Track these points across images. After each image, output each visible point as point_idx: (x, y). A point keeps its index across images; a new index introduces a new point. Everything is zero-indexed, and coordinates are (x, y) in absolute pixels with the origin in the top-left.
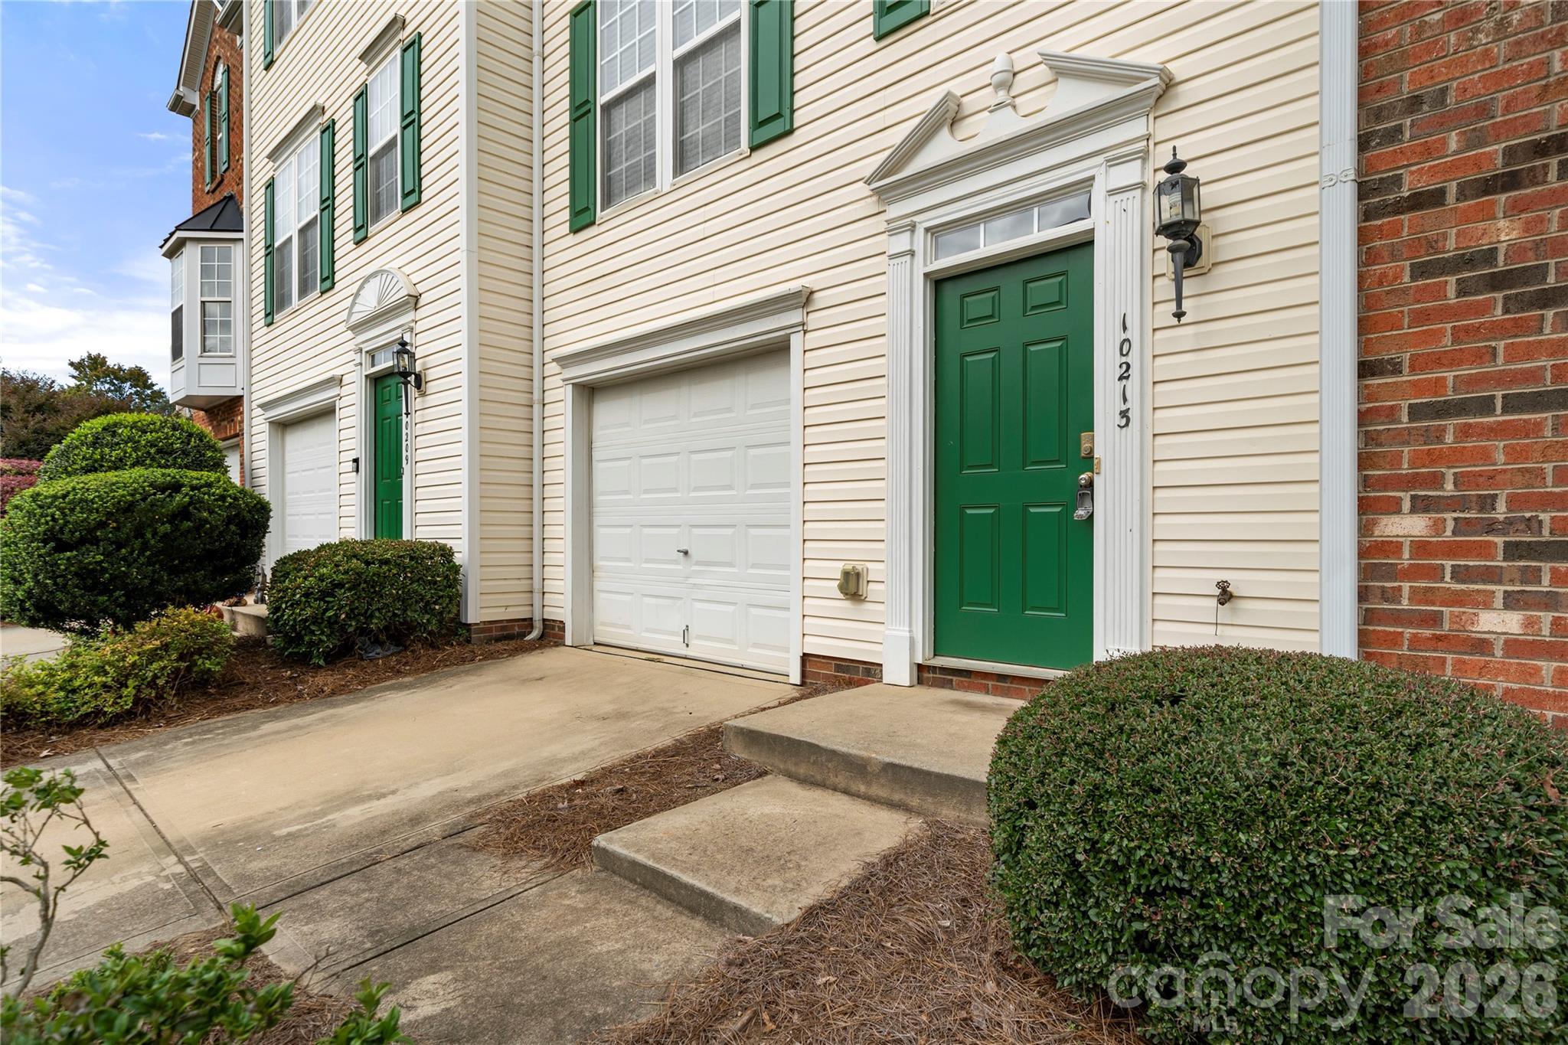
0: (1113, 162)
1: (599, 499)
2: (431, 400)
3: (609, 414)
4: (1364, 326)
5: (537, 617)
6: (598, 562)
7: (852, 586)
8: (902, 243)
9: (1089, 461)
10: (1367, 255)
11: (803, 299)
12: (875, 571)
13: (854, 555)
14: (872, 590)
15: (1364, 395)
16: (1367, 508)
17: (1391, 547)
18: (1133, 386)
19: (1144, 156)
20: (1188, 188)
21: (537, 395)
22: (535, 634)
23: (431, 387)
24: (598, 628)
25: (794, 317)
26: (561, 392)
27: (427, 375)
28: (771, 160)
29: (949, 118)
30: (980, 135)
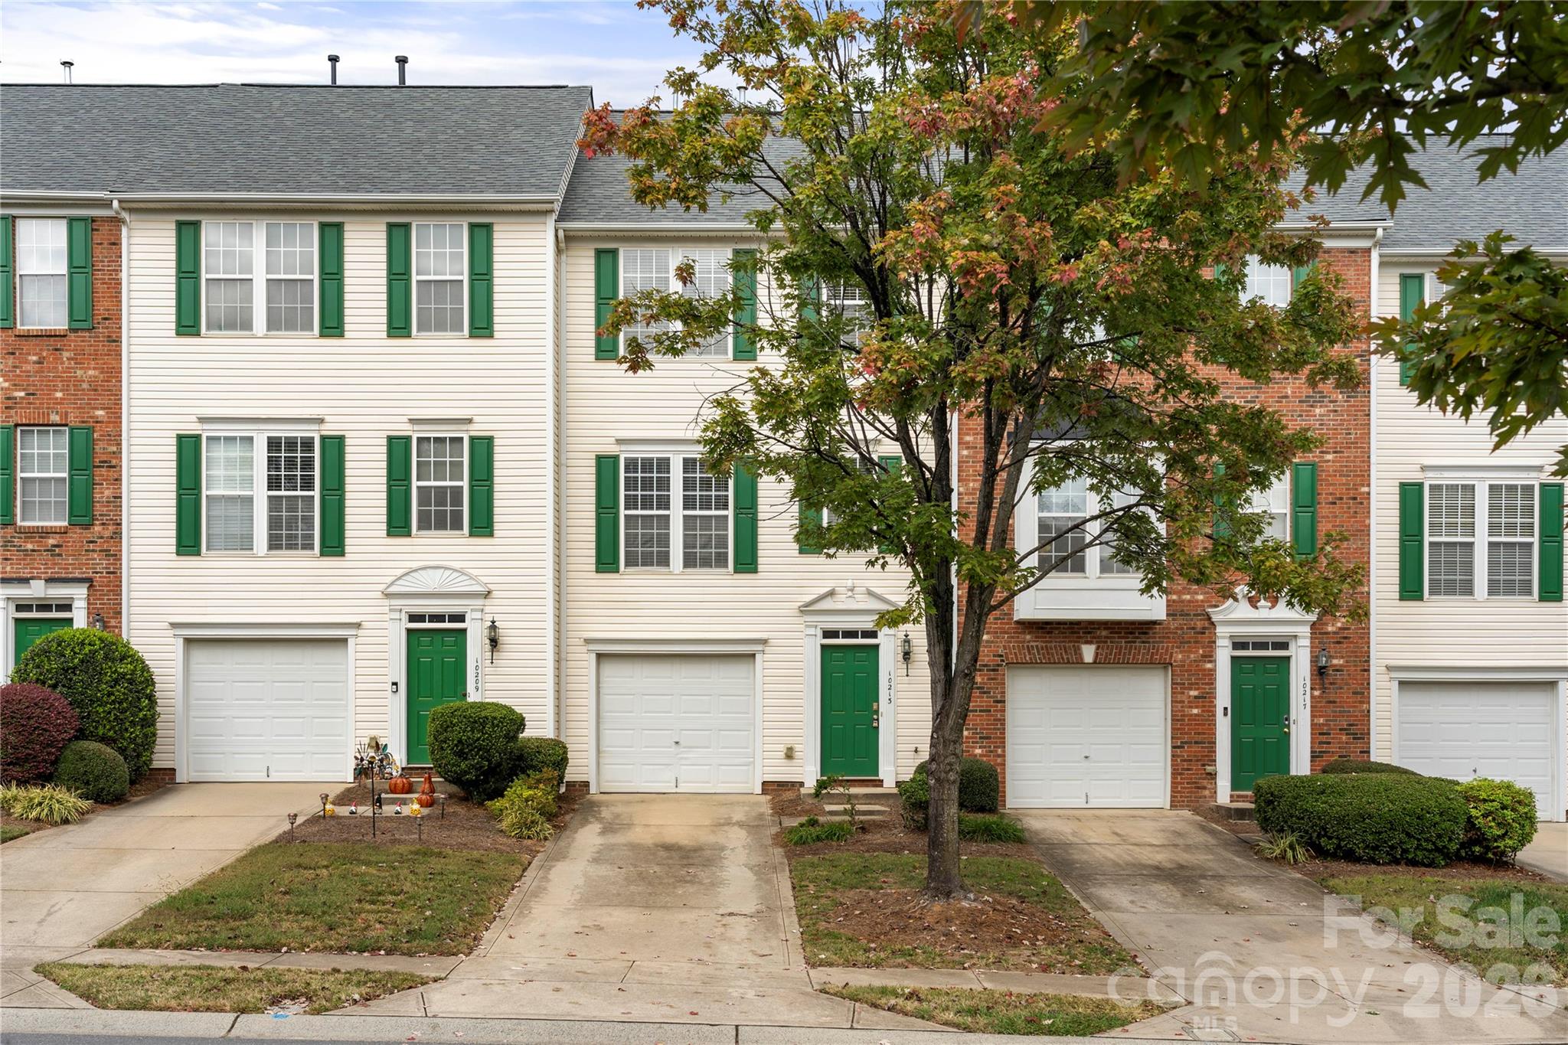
2: (506, 655)
3: (611, 671)
6: (602, 749)
7: (790, 753)
8: (811, 631)
9: (876, 712)
11: (764, 642)
12: (797, 747)
13: (789, 741)
14: (797, 755)
18: (892, 691)
20: (908, 641)
21: (563, 656)
23: (506, 648)
24: (603, 784)
25: (760, 648)
26: (585, 656)
27: (501, 640)
28: (745, 579)
29: (831, 594)
30: (840, 603)
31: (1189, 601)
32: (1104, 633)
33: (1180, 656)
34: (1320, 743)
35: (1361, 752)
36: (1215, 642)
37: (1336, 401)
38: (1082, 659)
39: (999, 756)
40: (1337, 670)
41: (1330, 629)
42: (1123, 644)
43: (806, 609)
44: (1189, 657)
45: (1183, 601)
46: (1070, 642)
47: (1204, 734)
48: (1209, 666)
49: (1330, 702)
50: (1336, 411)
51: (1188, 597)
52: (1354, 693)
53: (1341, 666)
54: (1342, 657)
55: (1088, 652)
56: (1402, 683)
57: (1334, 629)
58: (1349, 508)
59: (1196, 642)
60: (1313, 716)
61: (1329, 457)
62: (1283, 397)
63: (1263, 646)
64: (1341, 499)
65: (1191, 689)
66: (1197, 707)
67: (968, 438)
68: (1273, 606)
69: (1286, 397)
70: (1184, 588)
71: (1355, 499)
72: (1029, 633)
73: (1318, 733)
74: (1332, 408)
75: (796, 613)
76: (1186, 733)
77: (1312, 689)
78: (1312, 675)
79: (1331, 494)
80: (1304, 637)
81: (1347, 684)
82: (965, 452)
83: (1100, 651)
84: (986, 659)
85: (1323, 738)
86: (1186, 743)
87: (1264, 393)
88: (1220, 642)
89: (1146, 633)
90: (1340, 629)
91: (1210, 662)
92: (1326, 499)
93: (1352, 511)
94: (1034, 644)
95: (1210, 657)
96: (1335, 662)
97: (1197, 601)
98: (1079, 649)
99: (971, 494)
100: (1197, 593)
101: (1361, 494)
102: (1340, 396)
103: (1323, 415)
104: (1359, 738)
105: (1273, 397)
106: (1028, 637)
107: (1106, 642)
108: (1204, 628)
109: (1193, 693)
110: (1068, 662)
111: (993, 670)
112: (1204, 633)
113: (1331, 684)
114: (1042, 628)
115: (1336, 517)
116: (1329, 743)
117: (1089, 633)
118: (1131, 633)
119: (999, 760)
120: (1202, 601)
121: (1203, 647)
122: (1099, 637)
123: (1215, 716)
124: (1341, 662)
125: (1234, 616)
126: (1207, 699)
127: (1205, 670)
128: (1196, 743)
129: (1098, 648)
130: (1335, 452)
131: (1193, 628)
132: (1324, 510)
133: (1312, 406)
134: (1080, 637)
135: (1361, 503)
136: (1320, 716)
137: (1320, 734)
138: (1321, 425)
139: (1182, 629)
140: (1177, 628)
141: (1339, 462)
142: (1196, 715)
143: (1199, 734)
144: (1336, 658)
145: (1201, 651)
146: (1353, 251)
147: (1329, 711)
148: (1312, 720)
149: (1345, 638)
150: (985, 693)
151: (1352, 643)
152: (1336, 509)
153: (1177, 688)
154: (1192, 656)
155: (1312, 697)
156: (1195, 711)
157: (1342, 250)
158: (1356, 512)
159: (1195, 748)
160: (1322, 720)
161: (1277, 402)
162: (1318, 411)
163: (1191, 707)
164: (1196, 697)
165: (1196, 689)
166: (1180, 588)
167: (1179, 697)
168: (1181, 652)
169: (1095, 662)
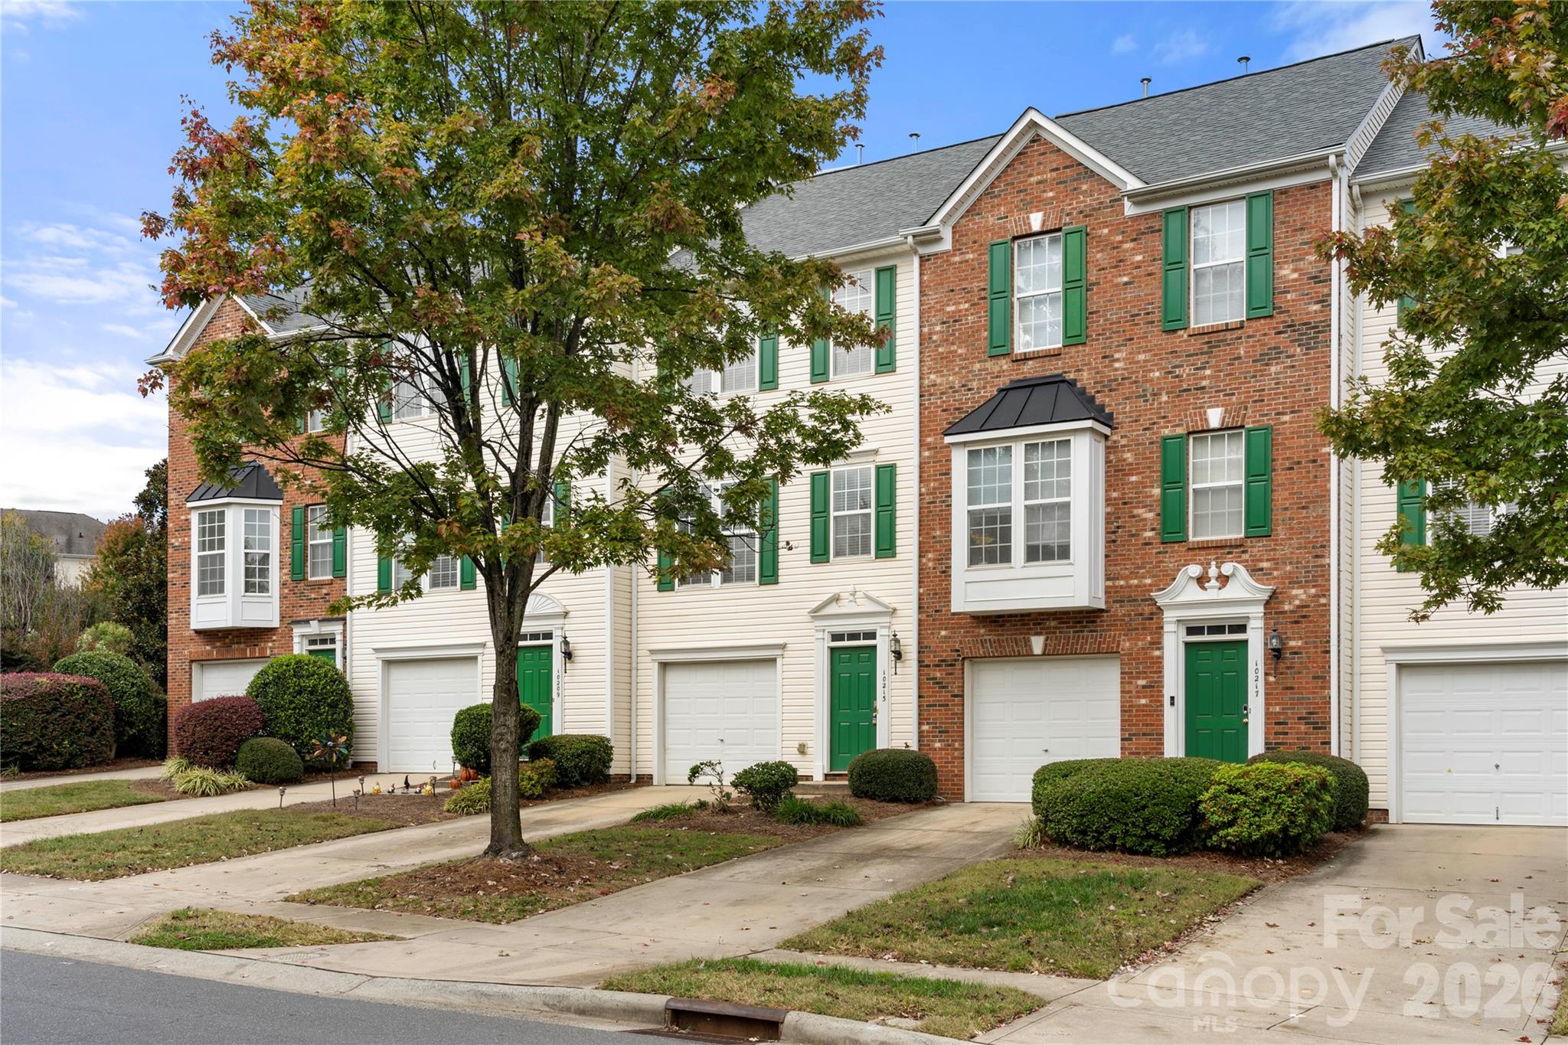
0: (882, 627)
1: (668, 716)
2: (577, 666)
3: (674, 678)
4: (919, 688)
5: (634, 774)
6: (668, 746)
7: (802, 750)
8: (820, 635)
9: (875, 710)
10: (920, 675)
11: (783, 647)
12: (810, 744)
13: (803, 738)
14: (809, 751)
15: (919, 702)
16: (920, 724)
17: (923, 732)
18: (886, 689)
19: (889, 628)
20: (897, 641)
21: (634, 665)
22: (633, 781)
23: (577, 659)
24: (668, 777)
25: (779, 652)
26: (650, 665)
27: (576, 653)
28: (769, 590)
29: (836, 599)
30: (845, 607)
31: (1137, 586)
32: (1053, 623)
33: (1127, 644)
34: (1276, 734)
35: (1322, 743)
36: (1162, 628)
37: (1294, 356)
38: (1031, 650)
39: (956, 749)
40: (1296, 653)
41: (1287, 607)
42: (1072, 634)
43: (816, 614)
44: (1136, 645)
45: (1130, 587)
46: (1021, 634)
47: (1152, 725)
48: (1157, 653)
49: (1287, 688)
50: (1293, 367)
51: (1136, 582)
52: (1314, 678)
53: (1299, 648)
54: (1301, 638)
55: (1037, 644)
56: (1401, 667)
57: (1292, 608)
58: (1308, 472)
59: (1144, 629)
60: (1267, 704)
61: (1286, 418)
62: (1235, 359)
63: (1219, 630)
64: (1299, 463)
65: (1138, 678)
66: (1145, 697)
67: (929, 440)
68: (1224, 586)
69: (1239, 358)
70: (1132, 573)
71: (1315, 461)
72: (984, 627)
73: (1272, 721)
74: (1289, 364)
75: (808, 618)
76: (1134, 725)
77: (1266, 674)
78: (1266, 659)
79: (1288, 459)
80: (1256, 618)
81: (1307, 668)
82: (927, 454)
83: (1049, 642)
84: (945, 654)
85: (1279, 728)
86: (1134, 735)
87: (1215, 357)
88: (1167, 628)
89: (1093, 622)
90: (1298, 607)
91: (1159, 649)
92: (1281, 464)
93: (1311, 475)
94: (987, 638)
95: (1158, 644)
96: (1292, 643)
97: (1145, 586)
98: (1029, 641)
99: (931, 494)
100: (1145, 578)
101: (1321, 455)
102: (1298, 350)
103: (1280, 373)
104: (1320, 728)
105: (1224, 360)
106: (982, 631)
107: (1054, 633)
108: (1152, 614)
109: (1142, 682)
110: (1019, 655)
111: (951, 665)
112: (1152, 619)
113: (1288, 668)
114: (995, 622)
115: (1293, 483)
116: (1286, 733)
117: (1039, 624)
118: (1079, 622)
119: (956, 754)
120: (1150, 585)
121: (1151, 634)
122: (1048, 628)
123: (1162, 706)
124: (1300, 643)
125: (1183, 598)
126: (1155, 688)
127: (1153, 658)
128: (1144, 734)
129: (1047, 639)
130: (1292, 412)
131: (1141, 614)
132: (1280, 477)
133: (1267, 365)
134: (1030, 629)
135: (1322, 466)
136: (1277, 704)
137: (1276, 724)
138: (1277, 384)
139: (1130, 615)
140: (1124, 615)
141: (1297, 422)
142: (1144, 705)
143: (1147, 725)
144: (1294, 639)
145: (1149, 638)
146: (1313, 187)
147: (1286, 698)
148: (1267, 709)
149: (1304, 617)
150: (943, 687)
151: (1310, 622)
152: (1294, 475)
153: (1127, 677)
154: (1140, 643)
155: (1267, 683)
156: (1143, 701)
157: (1300, 188)
158: (1316, 476)
159: (1144, 740)
160: (1277, 709)
161: (1229, 365)
162: (1273, 369)
163: (1139, 697)
164: (1144, 687)
165: (1144, 678)
166: (1127, 572)
167: (1127, 687)
168: (1129, 640)
169: (1044, 654)
